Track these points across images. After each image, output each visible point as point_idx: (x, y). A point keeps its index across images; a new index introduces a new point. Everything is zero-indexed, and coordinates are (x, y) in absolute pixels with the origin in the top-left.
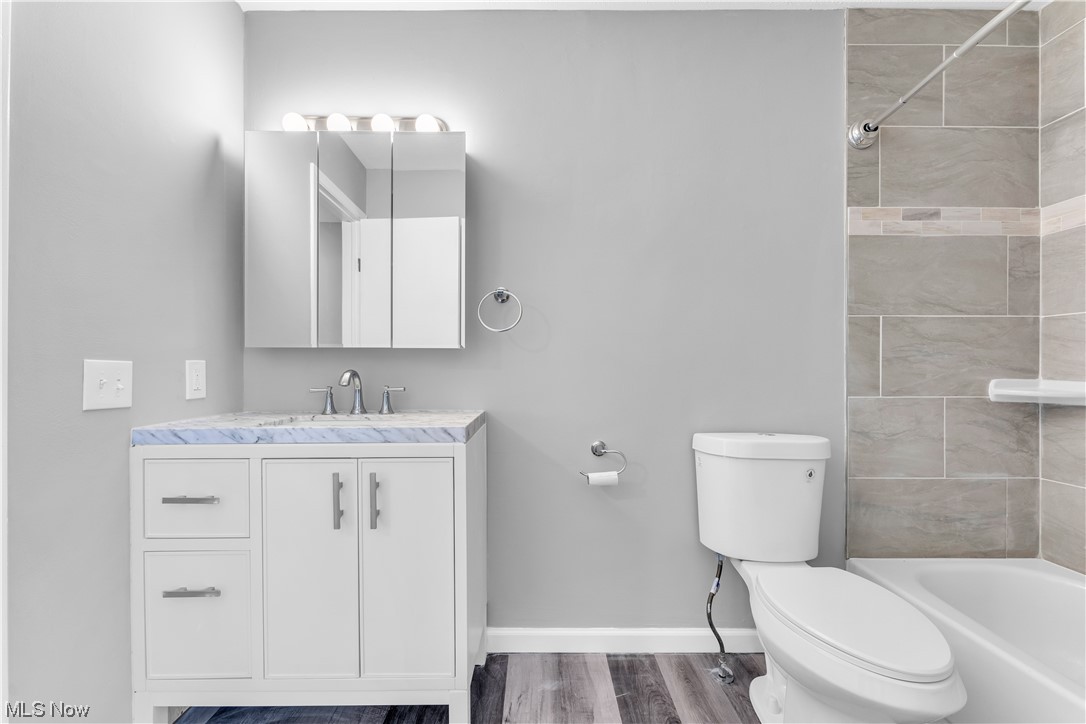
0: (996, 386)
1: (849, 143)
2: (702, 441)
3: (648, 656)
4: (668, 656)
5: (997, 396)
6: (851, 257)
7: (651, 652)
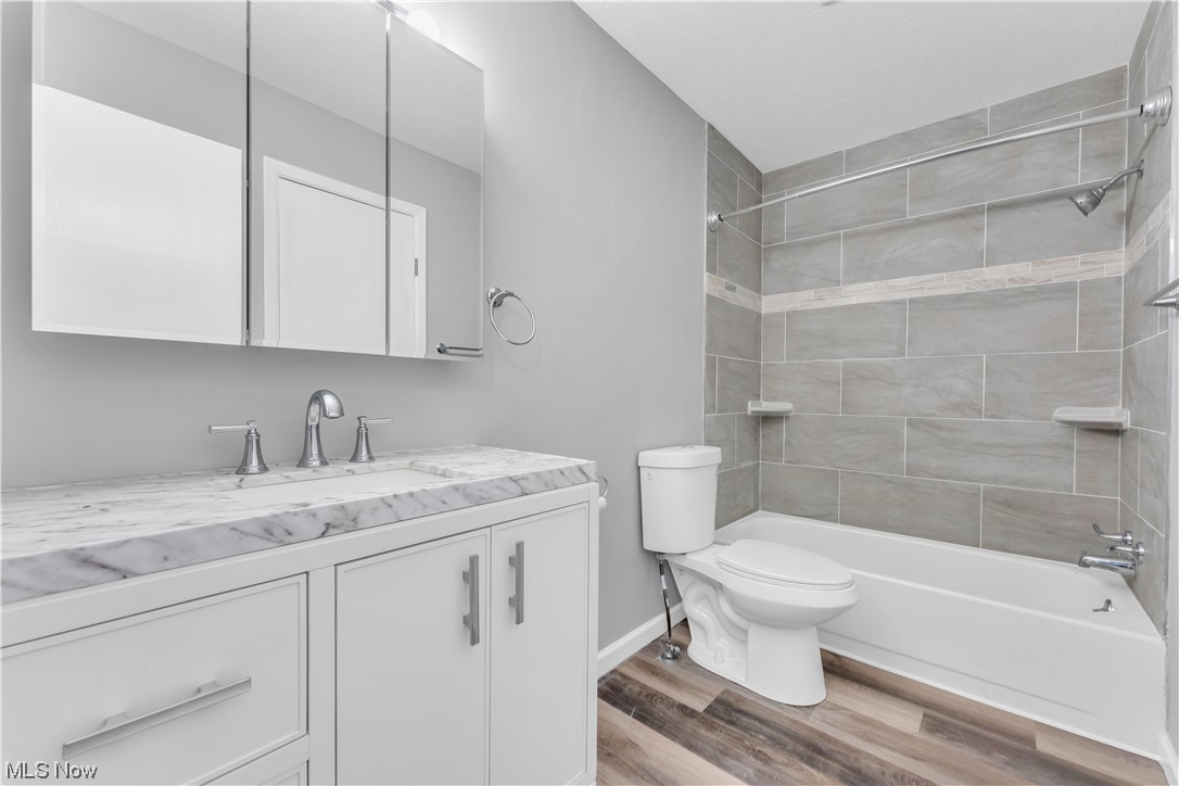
0: (752, 405)
1: (708, 224)
2: (646, 458)
3: (613, 672)
4: (623, 664)
5: (753, 412)
6: (708, 311)
7: (612, 668)
